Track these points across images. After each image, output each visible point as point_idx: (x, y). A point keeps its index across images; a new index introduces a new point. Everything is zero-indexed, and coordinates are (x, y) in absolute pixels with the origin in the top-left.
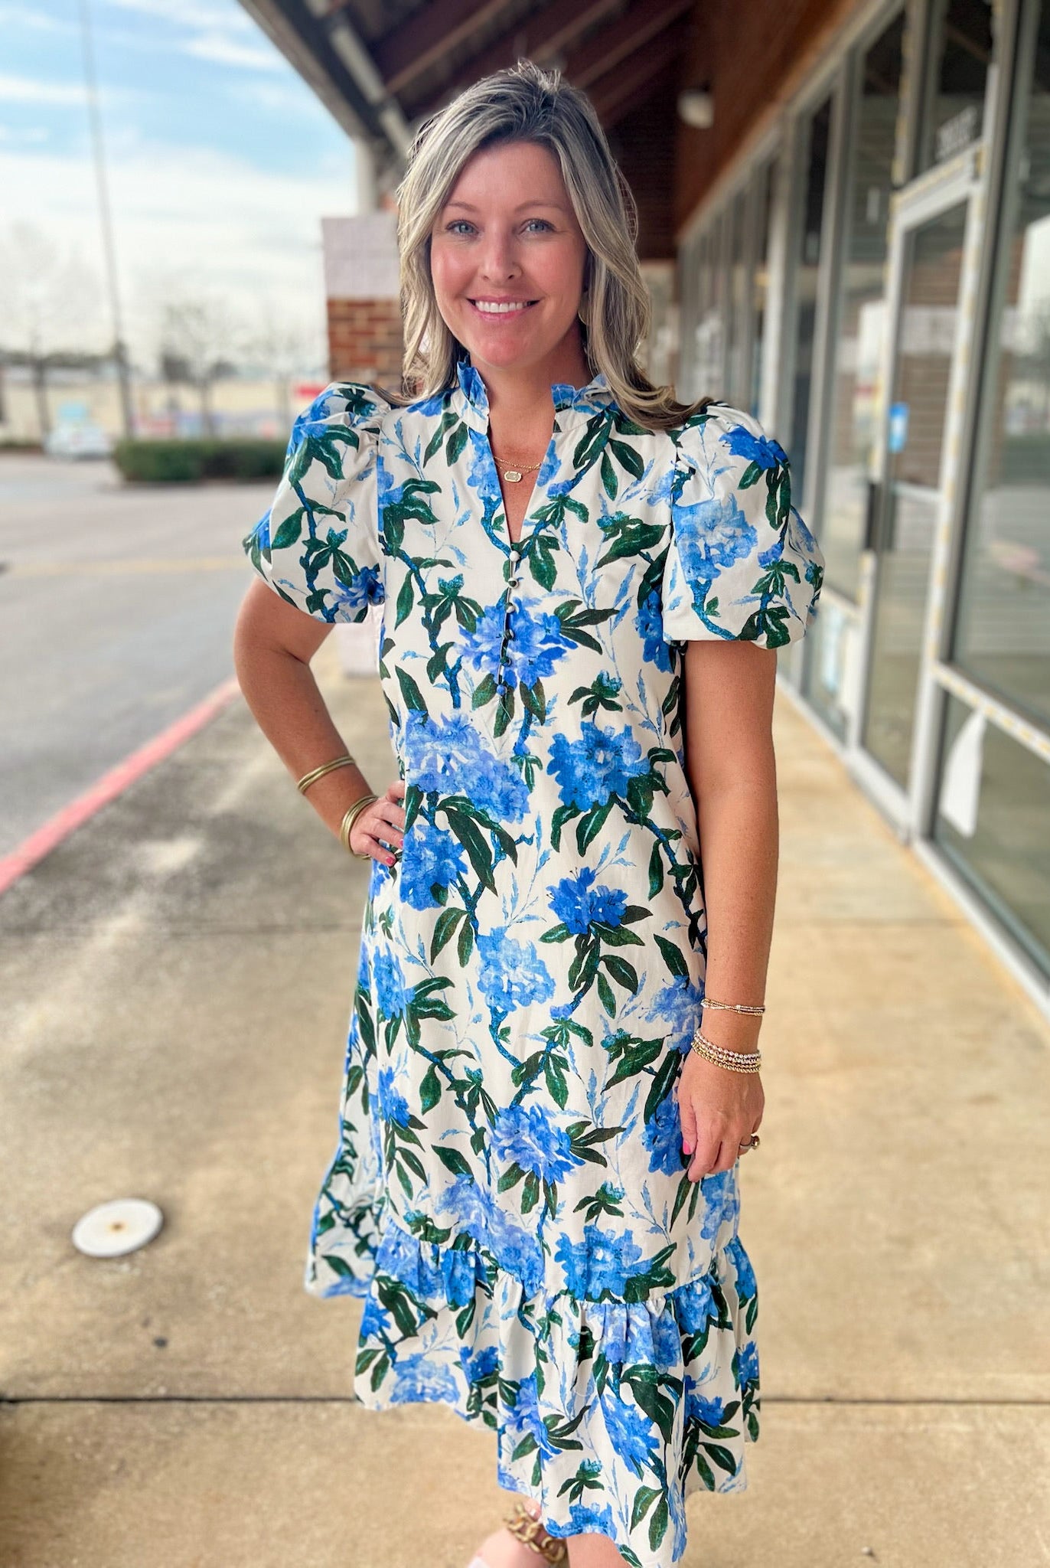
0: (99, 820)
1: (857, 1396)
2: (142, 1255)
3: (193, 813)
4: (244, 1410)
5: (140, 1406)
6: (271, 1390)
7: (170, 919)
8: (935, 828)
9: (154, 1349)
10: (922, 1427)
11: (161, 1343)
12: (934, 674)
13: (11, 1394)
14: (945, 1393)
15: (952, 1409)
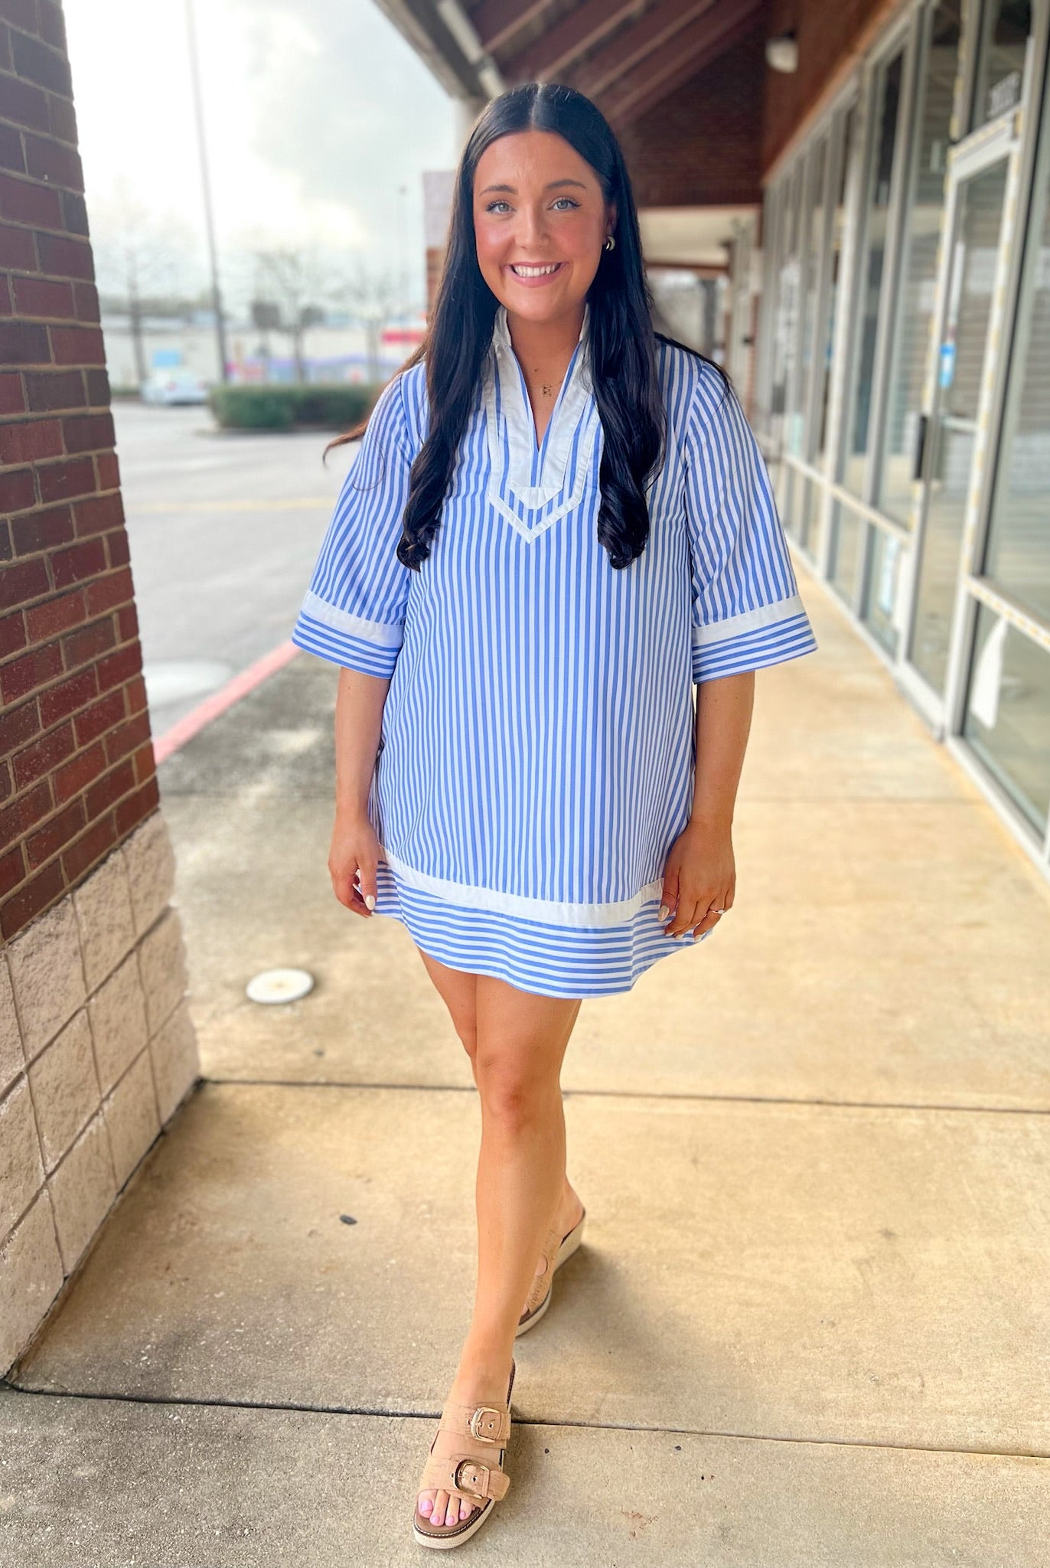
0: (232, 713)
1: (840, 1100)
2: (300, 1004)
3: (313, 709)
4: (383, 1093)
5: (307, 1088)
6: (402, 1081)
7: (299, 786)
8: (964, 726)
9: (313, 1058)
10: (887, 1120)
11: (320, 1054)
12: (969, 587)
13: (214, 1077)
14: (908, 1102)
15: (913, 1112)
